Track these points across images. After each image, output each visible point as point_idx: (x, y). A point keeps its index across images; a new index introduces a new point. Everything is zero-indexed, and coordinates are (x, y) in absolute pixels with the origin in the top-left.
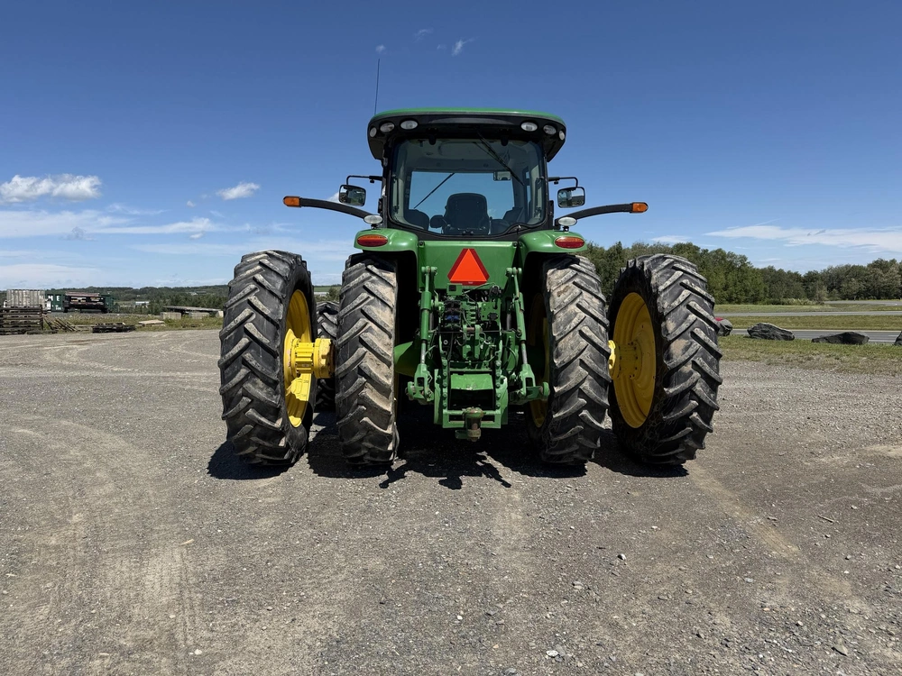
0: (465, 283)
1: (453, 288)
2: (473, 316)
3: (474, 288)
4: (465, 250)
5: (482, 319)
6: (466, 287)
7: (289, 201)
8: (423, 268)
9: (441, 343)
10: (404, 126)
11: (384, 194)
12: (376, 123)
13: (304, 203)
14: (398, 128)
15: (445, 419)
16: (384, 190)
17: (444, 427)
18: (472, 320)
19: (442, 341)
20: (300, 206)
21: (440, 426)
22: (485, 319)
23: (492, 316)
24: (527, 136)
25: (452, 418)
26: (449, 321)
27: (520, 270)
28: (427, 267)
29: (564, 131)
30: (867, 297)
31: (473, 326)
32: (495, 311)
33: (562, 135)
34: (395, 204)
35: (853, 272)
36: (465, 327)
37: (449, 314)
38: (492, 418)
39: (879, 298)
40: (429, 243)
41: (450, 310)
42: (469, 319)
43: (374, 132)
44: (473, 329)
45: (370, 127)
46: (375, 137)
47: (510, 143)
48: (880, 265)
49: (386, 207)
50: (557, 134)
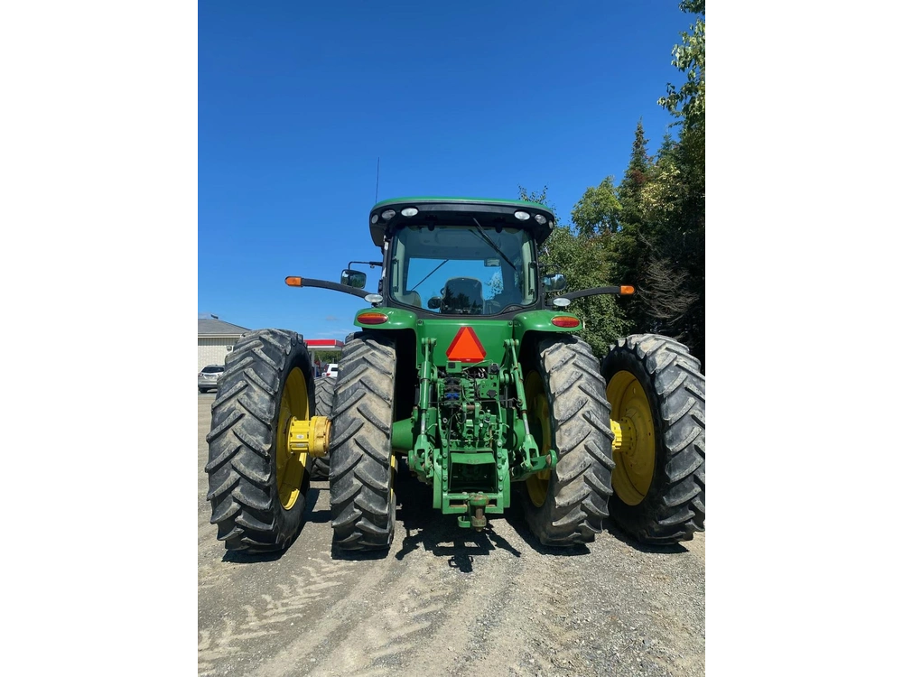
0: (463, 360)
1: (452, 366)
2: (471, 393)
3: (473, 365)
4: (463, 329)
5: (481, 396)
6: (464, 364)
7: (290, 281)
8: (423, 340)
9: (440, 420)
10: (405, 213)
11: (384, 275)
12: (378, 211)
13: (306, 283)
14: (399, 215)
15: (446, 504)
16: (384, 272)
17: (444, 513)
18: (471, 397)
19: (442, 419)
20: (302, 285)
21: (440, 511)
22: (485, 396)
23: (491, 393)
24: (519, 225)
25: (453, 502)
26: (448, 399)
27: (517, 341)
28: (427, 339)
29: (553, 220)
31: (472, 403)
32: (494, 389)
33: (551, 224)
34: (395, 284)
36: (465, 405)
37: (448, 391)
38: (494, 502)
40: (428, 322)
41: (449, 387)
42: (469, 396)
43: (375, 219)
44: (473, 406)
45: (372, 214)
46: (377, 223)
47: (504, 231)
49: (386, 287)
50: (547, 223)
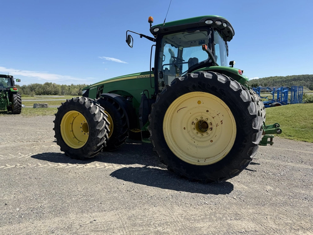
30: (44, 94)
35: (39, 86)
39: (48, 95)
48: (47, 84)
